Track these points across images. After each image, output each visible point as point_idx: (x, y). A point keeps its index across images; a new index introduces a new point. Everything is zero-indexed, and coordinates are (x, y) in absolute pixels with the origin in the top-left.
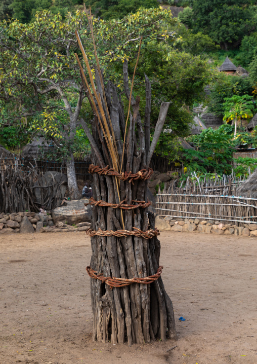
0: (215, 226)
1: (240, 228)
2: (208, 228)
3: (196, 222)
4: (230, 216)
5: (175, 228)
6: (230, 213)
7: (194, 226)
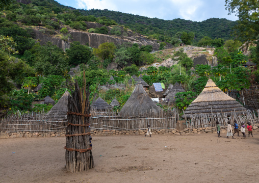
0: (34, 134)
1: (46, 134)
2: (30, 135)
3: (24, 133)
4: (41, 129)
5: (12, 137)
6: (41, 128)
7: (22, 135)
